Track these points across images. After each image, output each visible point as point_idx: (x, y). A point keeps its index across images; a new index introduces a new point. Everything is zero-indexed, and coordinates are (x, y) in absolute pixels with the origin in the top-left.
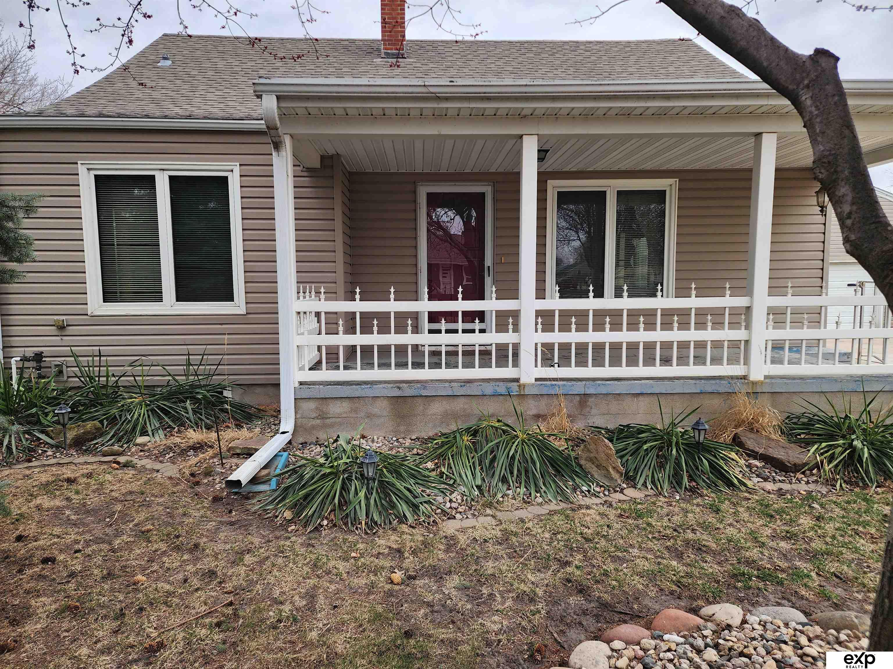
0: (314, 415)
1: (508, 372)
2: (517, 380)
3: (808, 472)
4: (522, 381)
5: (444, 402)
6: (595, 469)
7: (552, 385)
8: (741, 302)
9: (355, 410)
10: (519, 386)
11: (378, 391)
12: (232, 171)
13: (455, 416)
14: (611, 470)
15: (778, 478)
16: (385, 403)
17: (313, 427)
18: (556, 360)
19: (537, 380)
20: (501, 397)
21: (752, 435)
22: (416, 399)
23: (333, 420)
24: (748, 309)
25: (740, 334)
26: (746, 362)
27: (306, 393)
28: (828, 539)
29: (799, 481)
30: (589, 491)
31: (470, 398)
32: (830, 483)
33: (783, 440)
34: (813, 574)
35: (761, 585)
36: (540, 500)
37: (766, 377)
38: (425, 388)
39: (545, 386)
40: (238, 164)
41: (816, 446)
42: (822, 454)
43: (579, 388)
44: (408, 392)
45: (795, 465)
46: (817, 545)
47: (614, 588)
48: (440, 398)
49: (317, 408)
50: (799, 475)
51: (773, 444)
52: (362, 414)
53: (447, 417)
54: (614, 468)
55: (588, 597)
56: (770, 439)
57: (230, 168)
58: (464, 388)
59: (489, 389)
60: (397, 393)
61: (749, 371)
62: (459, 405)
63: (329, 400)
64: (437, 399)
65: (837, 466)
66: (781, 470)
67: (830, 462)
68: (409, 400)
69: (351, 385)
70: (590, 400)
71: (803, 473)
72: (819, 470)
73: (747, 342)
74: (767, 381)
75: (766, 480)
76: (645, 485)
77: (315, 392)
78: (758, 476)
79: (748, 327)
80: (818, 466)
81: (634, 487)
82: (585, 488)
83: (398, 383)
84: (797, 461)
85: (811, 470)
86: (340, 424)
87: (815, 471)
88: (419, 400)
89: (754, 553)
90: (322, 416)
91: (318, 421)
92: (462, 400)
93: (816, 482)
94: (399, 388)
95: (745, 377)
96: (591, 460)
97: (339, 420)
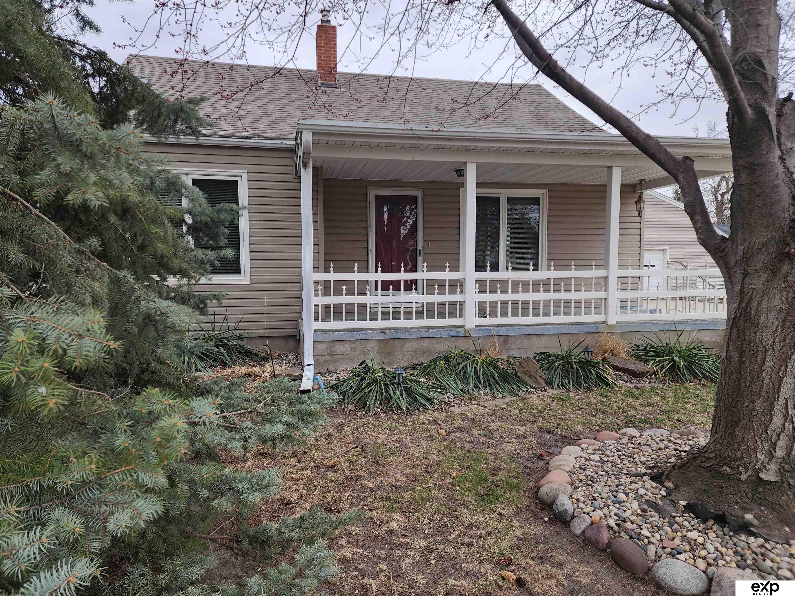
0: (326, 353)
1: (456, 321)
2: (462, 327)
3: (649, 377)
4: (467, 327)
5: (415, 343)
6: (528, 378)
7: (486, 329)
8: (601, 273)
9: (355, 349)
10: (465, 331)
11: (370, 335)
12: (241, 176)
13: (423, 352)
14: (538, 378)
15: (633, 381)
16: (375, 344)
17: (325, 362)
18: (488, 313)
19: (476, 326)
20: (453, 338)
21: (614, 358)
22: (396, 340)
23: (338, 357)
24: (606, 278)
25: (601, 295)
26: (606, 313)
27: (320, 337)
28: (670, 405)
29: (645, 382)
30: (527, 391)
31: (432, 339)
32: (663, 382)
33: (632, 359)
34: (667, 420)
35: (642, 425)
36: (501, 396)
37: (617, 322)
38: (402, 333)
39: (482, 330)
40: (246, 171)
41: (652, 362)
42: (656, 366)
43: (503, 332)
44: (390, 335)
45: (642, 373)
46: (664, 407)
47: (567, 429)
48: (413, 340)
49: (328, 348)
50: (645, 379)
51: (627, 362)
52: (359, 352)
53: (417, 352)
54: (540, 377)
55: (555, 435)
56: (624, 359)
57: (240, 174)
58: (428, 333)
59: (445, 333)
60: (383, 336)
61: (607, 318)
62: (425, 344)
63: (336, 343)
64: (409, 340)
65: (665, 373)
66: (634, 377)
67: (661, 371)
68: (391, 342)
69: (351, 331)
70: (510, 339)
71: (646, 377)
72: (656, 375)
73: (605, 299)
74: (619, 324)
75: (626, 382)
76: (558, 387)
77: (327, 337)
78: (621, 380)
79: (606, 290)
80: (655, 373)
81: (553, 388)
82: (524, 389)
83: (384, 330)
84: (643, 371)
85: (651, 375)
86: (344, 359)
87: (653, 376)
88: (398, 341)
89: (633, 412)
90: (331, 354)
91: (328, 358)
92: (427, 340)
93: (654, 382)
94: (385, 333)
95: (604, 323)
96: (525, 373)
97: (342, 356)
